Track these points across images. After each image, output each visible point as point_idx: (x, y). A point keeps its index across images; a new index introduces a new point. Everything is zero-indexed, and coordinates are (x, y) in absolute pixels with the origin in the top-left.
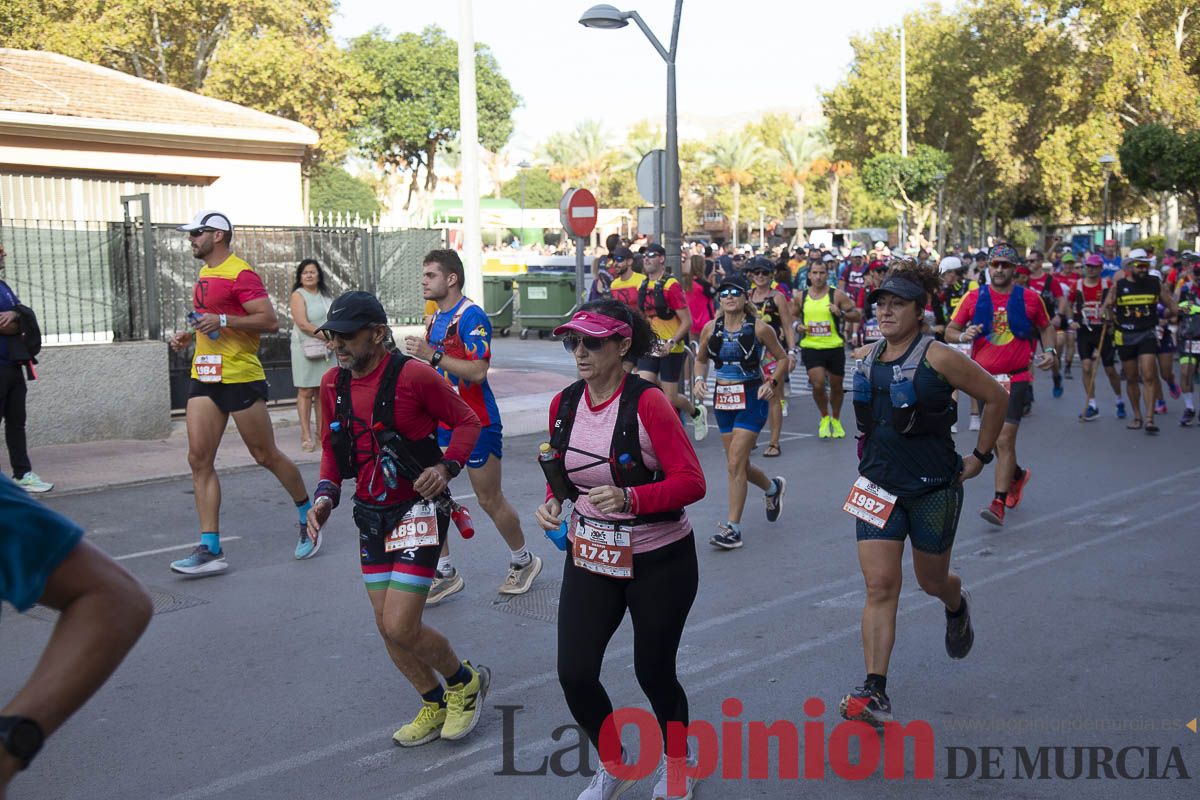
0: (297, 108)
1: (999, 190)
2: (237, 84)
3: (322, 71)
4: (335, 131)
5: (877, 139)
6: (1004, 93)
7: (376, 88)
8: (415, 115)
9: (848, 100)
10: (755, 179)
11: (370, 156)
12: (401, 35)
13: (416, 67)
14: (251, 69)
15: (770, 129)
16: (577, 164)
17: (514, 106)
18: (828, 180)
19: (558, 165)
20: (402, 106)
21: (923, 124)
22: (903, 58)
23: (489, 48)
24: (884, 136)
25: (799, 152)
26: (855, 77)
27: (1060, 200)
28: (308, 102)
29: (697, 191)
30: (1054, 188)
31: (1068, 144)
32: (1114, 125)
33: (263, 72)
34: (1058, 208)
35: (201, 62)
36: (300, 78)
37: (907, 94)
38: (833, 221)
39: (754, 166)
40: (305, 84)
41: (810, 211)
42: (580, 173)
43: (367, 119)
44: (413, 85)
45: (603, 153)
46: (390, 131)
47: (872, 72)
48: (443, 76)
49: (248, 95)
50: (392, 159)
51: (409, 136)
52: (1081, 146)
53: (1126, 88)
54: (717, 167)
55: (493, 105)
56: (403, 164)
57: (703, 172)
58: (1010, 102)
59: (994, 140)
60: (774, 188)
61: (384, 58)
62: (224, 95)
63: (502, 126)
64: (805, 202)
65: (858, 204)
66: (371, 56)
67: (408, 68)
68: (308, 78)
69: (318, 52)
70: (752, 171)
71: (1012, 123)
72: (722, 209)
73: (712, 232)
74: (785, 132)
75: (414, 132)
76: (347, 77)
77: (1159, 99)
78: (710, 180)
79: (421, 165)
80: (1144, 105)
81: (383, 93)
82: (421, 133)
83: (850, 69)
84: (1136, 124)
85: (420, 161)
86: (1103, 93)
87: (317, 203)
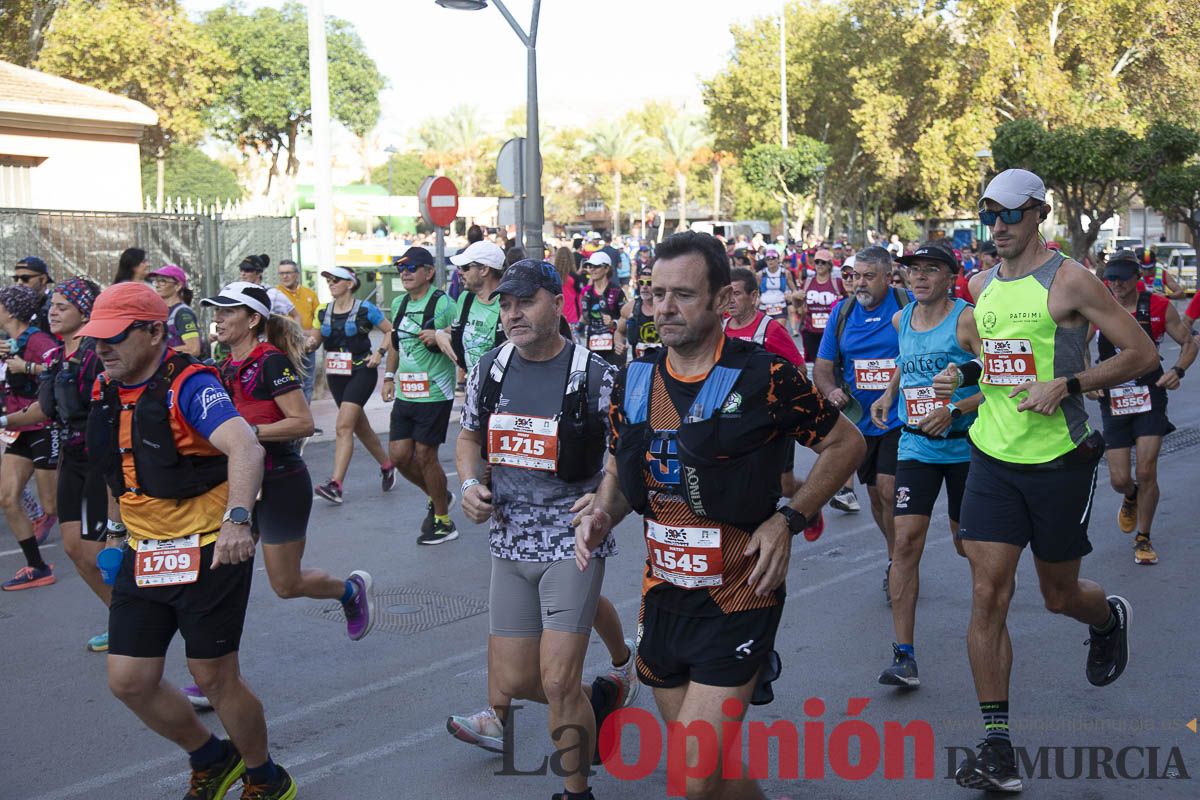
0: (145, 85)
1: (878, 184)
2: (76, 56)
3: (171, 46)
4: (187, 110)
5: (757, 129)
6: (883, 84)
7: (232, 65)
8: (274, 95)
9: (728, 88)
10: (637, 168)
11: (226, 137)
12: (259, 10)
13: (275, 43)
14: (92, 41)
15: (652, 117)
16: (451, 150)
17: (381, 88)
18: (711, 170)
19: (432, 150)
20: (260, 85)
21: (803, 115)
22: (783, 47)
23: (353, 26)
24: (765, 127)
25: (681, 141)
26: (735, 65)
27: (938, 195)
28: (157, 79)
29: (577, 179)
30: (933, 182)
31: (946, 138)
32: (991, 119)
33: (106, 45)
34: (937, 203)
35: (36, 32)
36: (147, 53)
37: (788, 84)
38: (716, 212)
39: (636, 155)
40: (153, 60)
41: (693, 202)
42: (455, 159)
43: (222, 98)
44: (272, 63)
45: (479, 138)
46: (247, 112)
47: (752, 60)
48: (303, 55)
49: (89, 69)
50: (250, 141)
51: (268, 117)
52: (959, 140)
53: (1002, 83)
54: (597, 155)
55: (358, 86)
56: (262, 147)
57: (584, 160)
58: (890, 94)
59: (874, 132)
60: (656, 178)
61: (240, 34)
62: (62, 69)
63: (369, 109)
64: (688, 192)
65: (741, 195)
66: (226, 31)
67: (266, 45)
68: (156, 52)
69: (167, 25)
70: (633, 160)
71: (891, 116)
72: (602, 198)
73: (594, 223)
74: (666, 121)
75: (274, 113)
76: (200, 53)
77: (1035, 95)
78: (591, 169)
79: (282, 148)
80: (1020, 100)
81: (239, 71)
82: (281, 115)
83: (730, 57)
84: (1013, 119)
85: (281, 144)
86: (979, 87)
87: (172, 186)
